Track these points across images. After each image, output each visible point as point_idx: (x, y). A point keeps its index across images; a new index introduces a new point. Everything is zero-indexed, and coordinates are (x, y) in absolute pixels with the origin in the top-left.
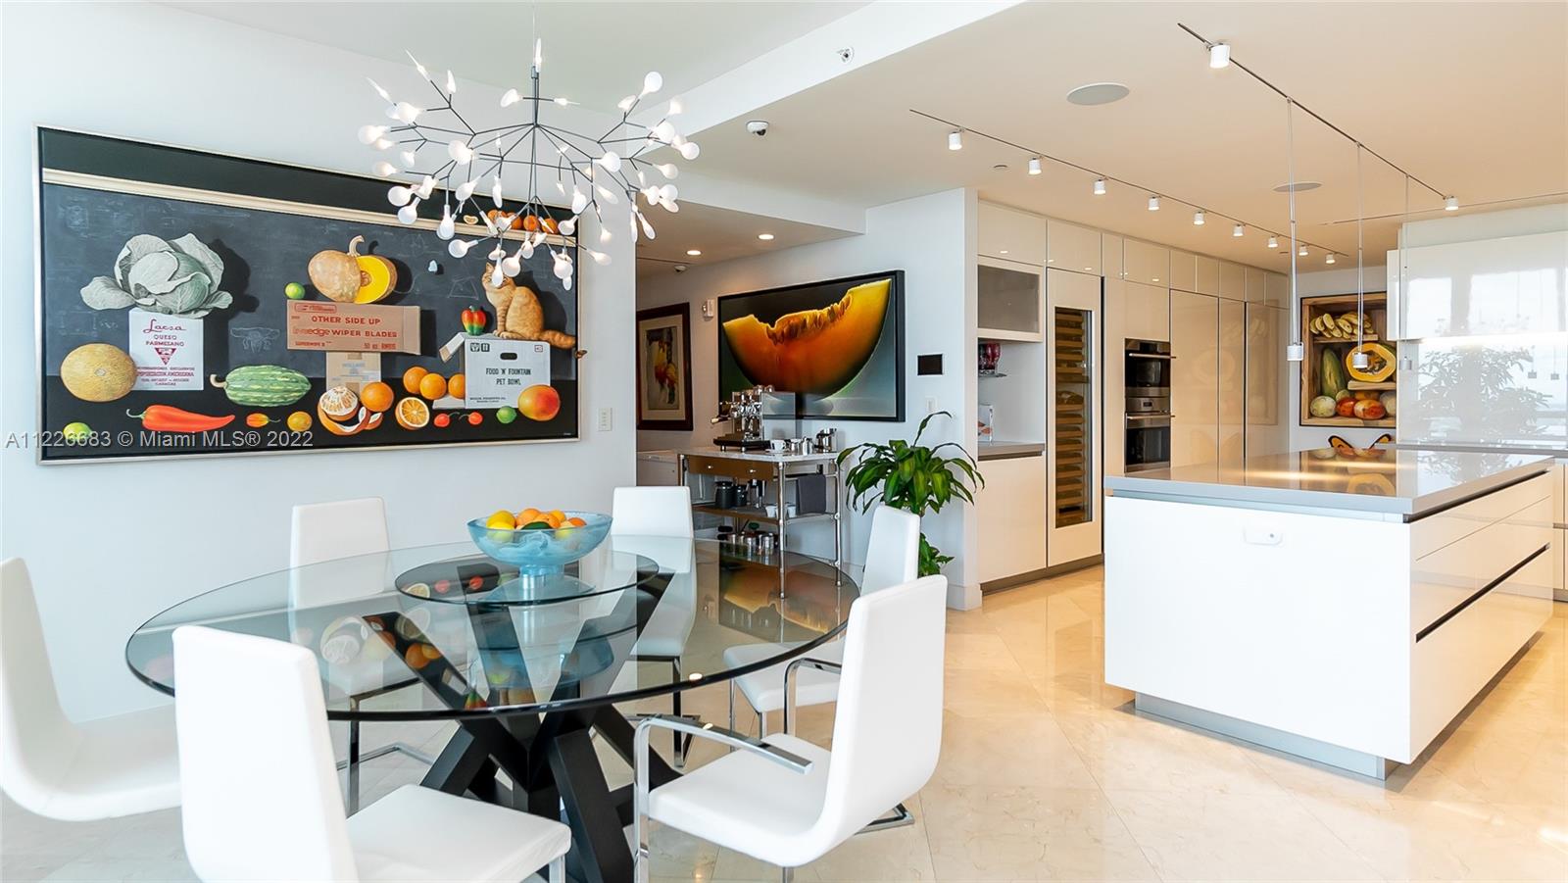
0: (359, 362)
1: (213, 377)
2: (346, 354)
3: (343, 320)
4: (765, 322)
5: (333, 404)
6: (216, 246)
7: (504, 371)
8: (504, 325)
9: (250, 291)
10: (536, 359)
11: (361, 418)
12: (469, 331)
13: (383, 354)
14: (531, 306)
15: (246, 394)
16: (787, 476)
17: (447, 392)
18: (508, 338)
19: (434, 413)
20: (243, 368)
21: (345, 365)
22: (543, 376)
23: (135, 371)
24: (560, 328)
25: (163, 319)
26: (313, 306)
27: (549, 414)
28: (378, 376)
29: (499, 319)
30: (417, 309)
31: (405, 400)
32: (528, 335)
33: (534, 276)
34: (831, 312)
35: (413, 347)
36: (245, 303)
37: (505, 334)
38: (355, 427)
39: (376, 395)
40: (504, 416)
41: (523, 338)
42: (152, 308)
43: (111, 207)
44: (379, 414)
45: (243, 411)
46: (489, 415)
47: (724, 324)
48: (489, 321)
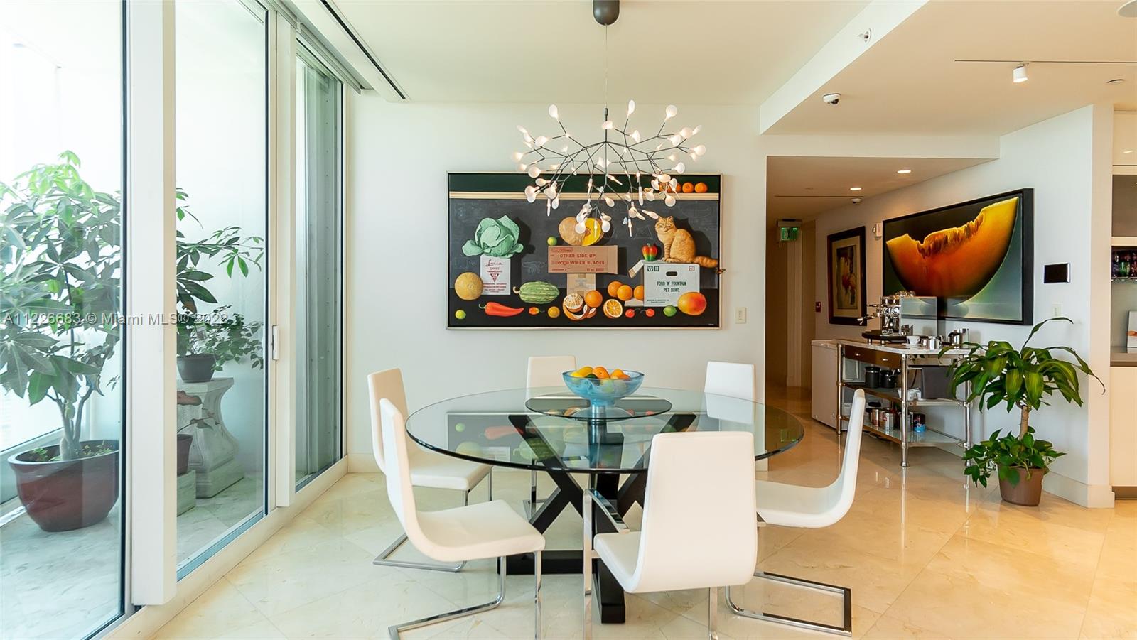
0: (584, 279)
1: (514, 288)
2: (577, 275)
3: (576, 256)
4: (916, 240)
5: (571, 302)
6: (516, 221)
7: (668, 283)
8: (669, 254)
9: (532, 242)
10: (690, 276)
11: (585, 310)
12: (646, 259)
13: (597, 274)
14: (687, 241)
15: (529, 297)
16: (910, 366)
17: (633, 296)
18: (671, 262)
19: (625, 309)
20: (528, 283)
21: (576, 281)
22: (694, 286)
23: (482, 285)
24: (707, 254)
25: (494, 260)
26: (561, 249)
27: (698, 311)
28: (594, 287)
29: (666, 250)
30: (616, 247)
31: (609, 301)
32: (685, 260)
33: (689, 222)
34: (968, 229)
35: (614, 270)
36: (529, 249)
37: (669, 260)
38: (582, 316)
39: (592, 298)
40: (668, 312)
41: (681, 262)
42: (488, 254)
43: (474, 207)
44: (594, 309)
45: (528, 305)
46: (659, 310)
47: (887, 242)
48: (659, 253)
